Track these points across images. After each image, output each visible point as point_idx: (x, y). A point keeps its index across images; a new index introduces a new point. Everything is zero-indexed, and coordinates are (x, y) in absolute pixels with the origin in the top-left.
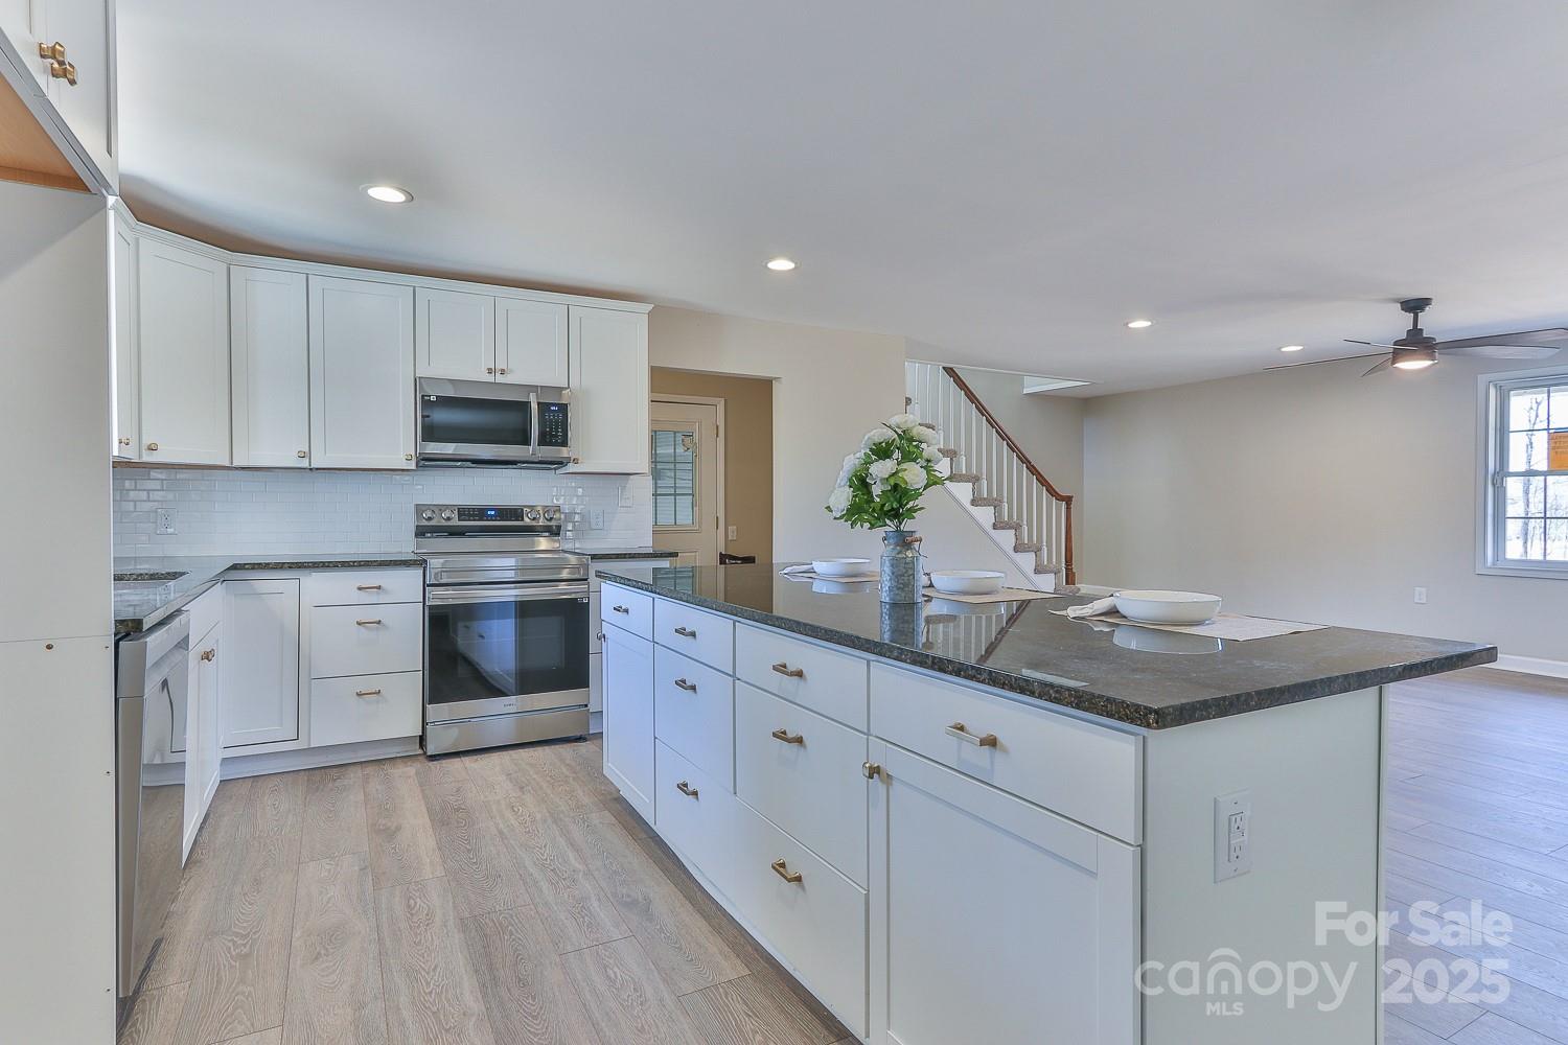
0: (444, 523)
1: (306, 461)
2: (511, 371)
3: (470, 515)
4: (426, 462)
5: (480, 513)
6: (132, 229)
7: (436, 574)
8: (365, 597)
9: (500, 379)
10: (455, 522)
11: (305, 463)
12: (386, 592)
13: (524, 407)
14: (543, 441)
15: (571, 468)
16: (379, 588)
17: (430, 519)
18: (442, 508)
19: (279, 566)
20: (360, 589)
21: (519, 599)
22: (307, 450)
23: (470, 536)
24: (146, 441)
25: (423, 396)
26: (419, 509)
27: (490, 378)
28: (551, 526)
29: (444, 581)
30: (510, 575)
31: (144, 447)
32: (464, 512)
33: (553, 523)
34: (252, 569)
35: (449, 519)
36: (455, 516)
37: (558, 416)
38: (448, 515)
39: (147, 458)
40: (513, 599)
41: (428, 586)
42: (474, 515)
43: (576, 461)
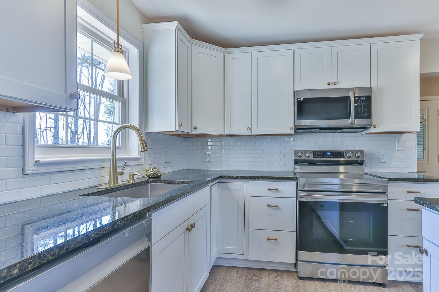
0: (307, 159)
1: (251, 131)
2: (340, 82)
3: (318, 155)
4: (299, 130)
5: (323, 154)
6: (190, 42)
7: (303, 185)
8: (271, 194)
9: (333, 87)
10: (312, 158)
11: (250, 133)
12: (280, 192)
13: (346, 100)
14: (356, 117)
15: (372, 130)
16: (277, 190)
17: (300, 156)
18: (306, 151)
19: (237, 178)
20: (269, 190)
21: (340, 201)
22: (251, 127)
23: (318, 165)
24: (194, 125)
25: (297, 99)
26: (296, 152)
27: (329, 87)
28: (358, 161)
29: (306, 189)
30: (336, 188)
31: (193, 127)
32: (316, 153)
33: (359, 159)
34: (227, 178)
35: (309, 157)
36: (311, 155)
37: (365, 103)
38: (308, 155)
39: (194, 132)
40: (338, 201)
41: (299, 191)
42: (320, 155)
43: (375, 126)
